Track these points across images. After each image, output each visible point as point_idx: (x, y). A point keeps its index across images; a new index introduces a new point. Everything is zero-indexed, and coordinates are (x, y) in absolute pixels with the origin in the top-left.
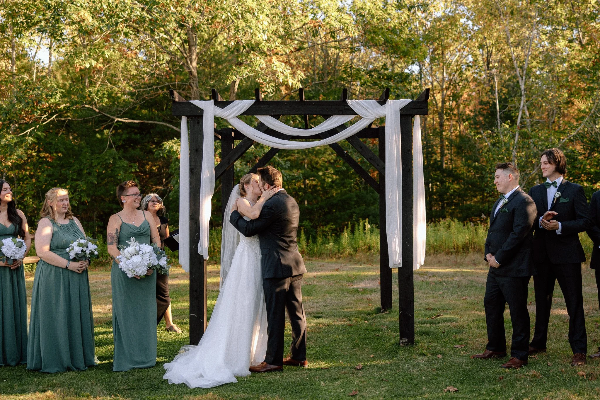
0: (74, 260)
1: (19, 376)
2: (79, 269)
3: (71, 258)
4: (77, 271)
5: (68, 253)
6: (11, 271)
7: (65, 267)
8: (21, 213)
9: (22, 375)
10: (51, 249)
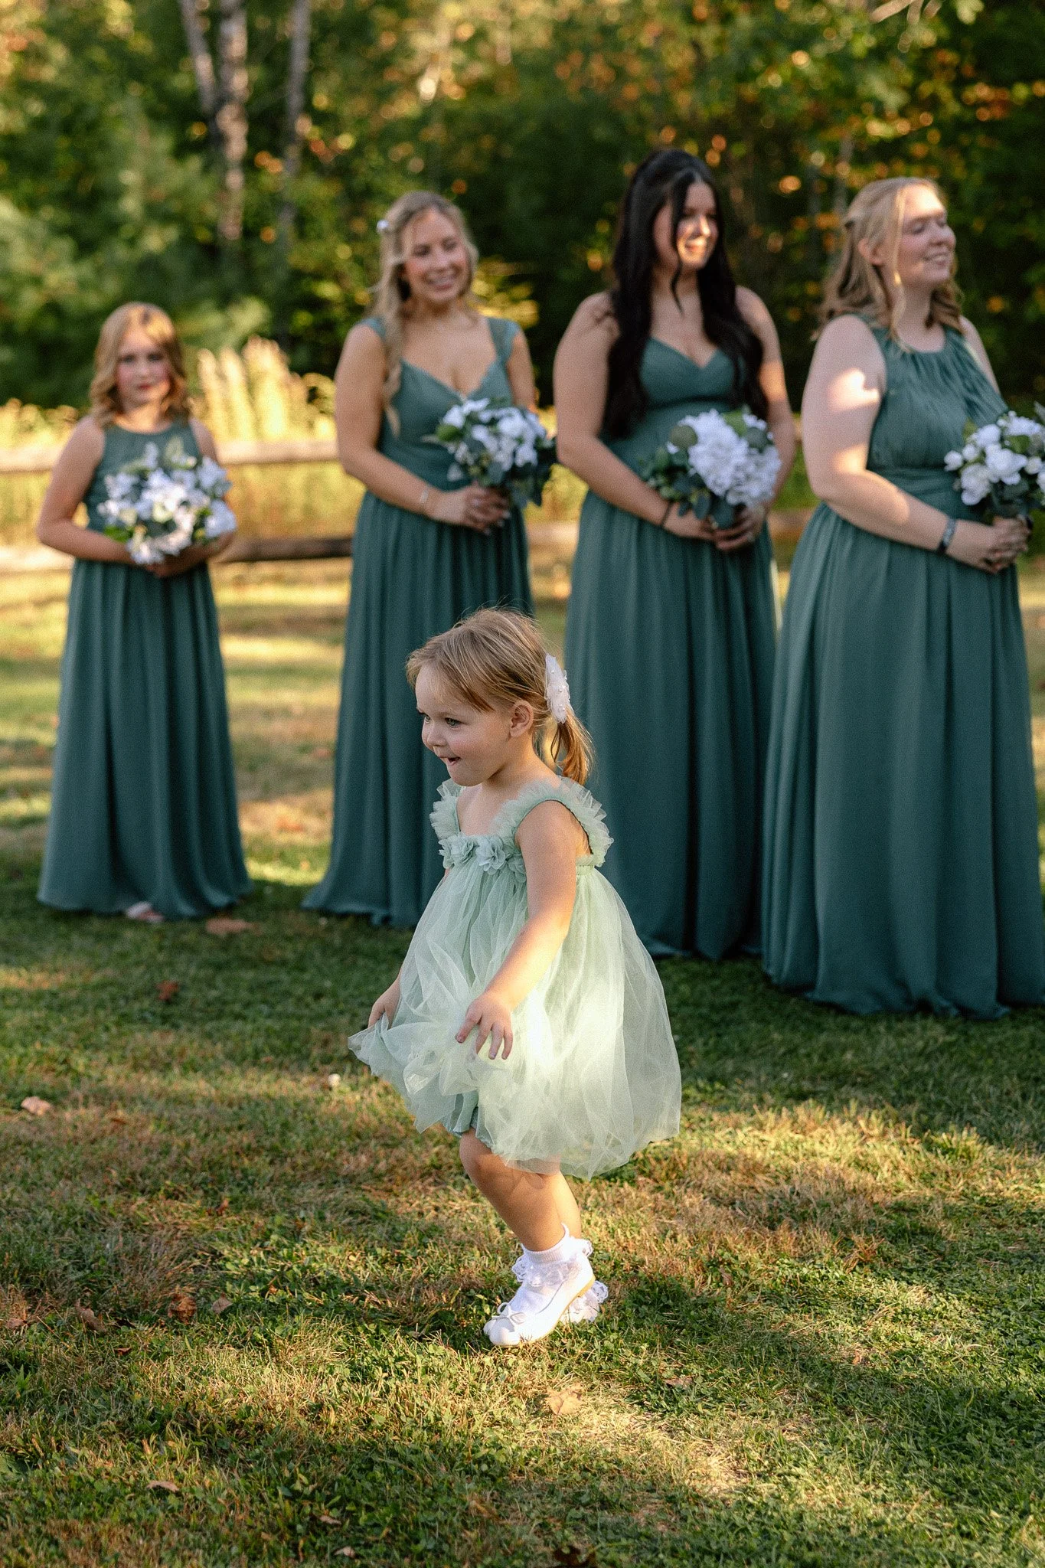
0: (983, 512)
1: (724, 1007)
2: (993, 557)
3: (968, 499)
4: (983, 565)
5: (956, 474)
6: (719, 556)
7: (934, 545)
8: (754, 309)
9: (734, 1006)
10: (871, 466)
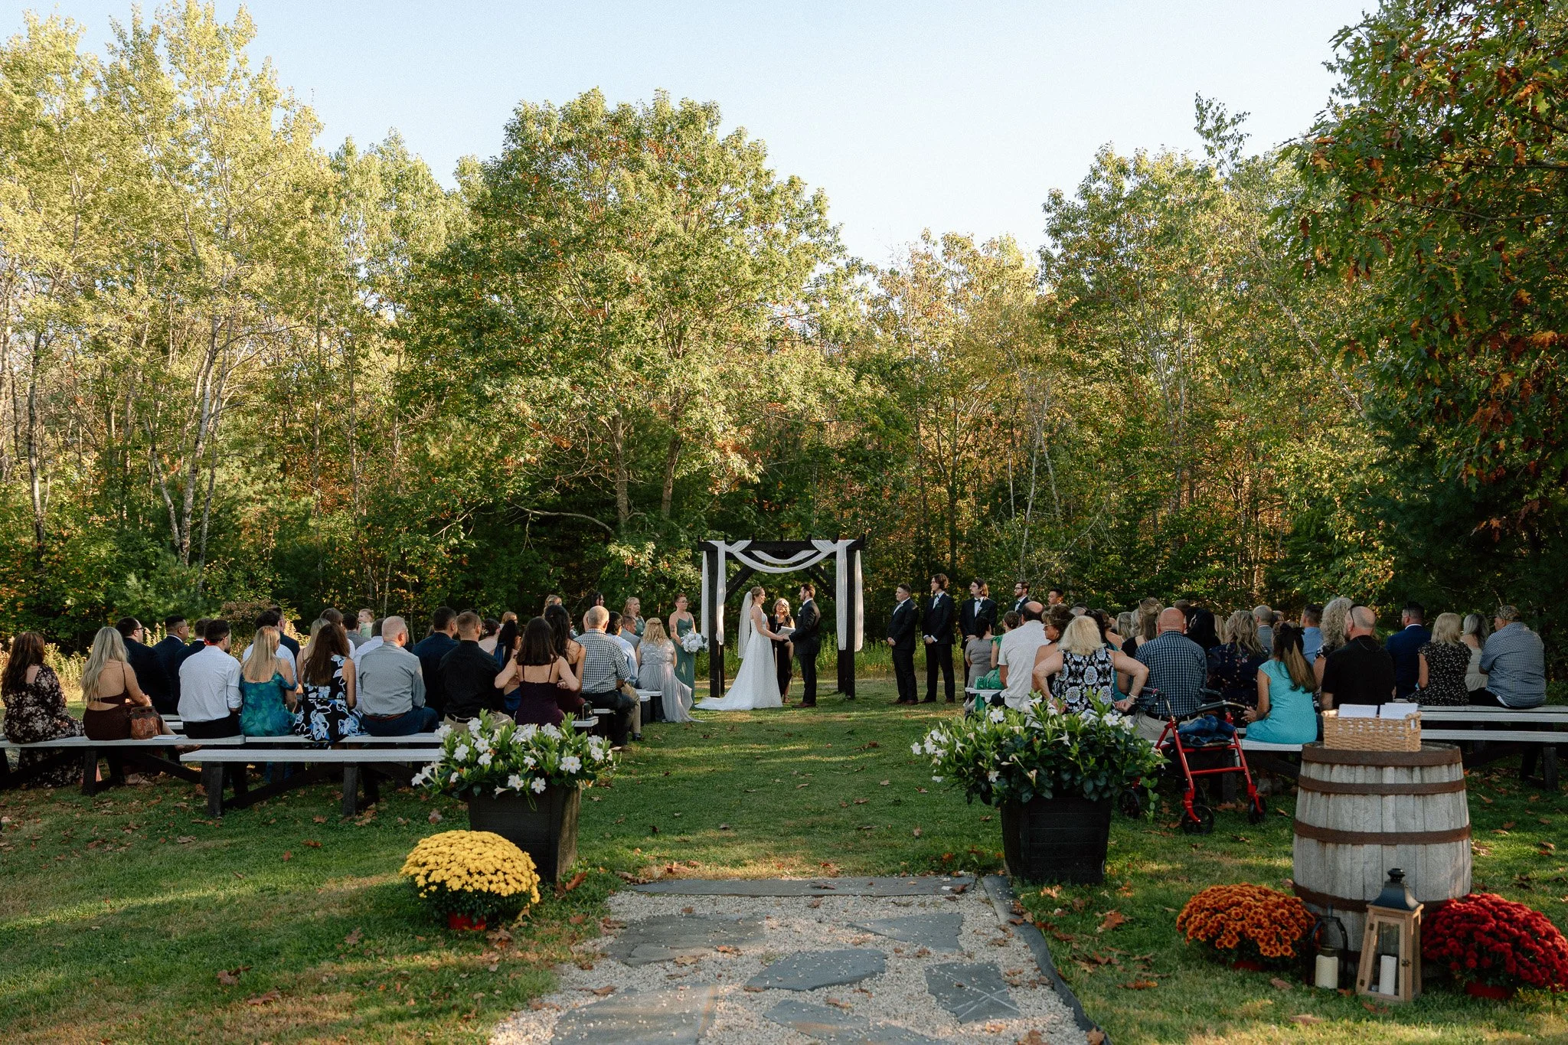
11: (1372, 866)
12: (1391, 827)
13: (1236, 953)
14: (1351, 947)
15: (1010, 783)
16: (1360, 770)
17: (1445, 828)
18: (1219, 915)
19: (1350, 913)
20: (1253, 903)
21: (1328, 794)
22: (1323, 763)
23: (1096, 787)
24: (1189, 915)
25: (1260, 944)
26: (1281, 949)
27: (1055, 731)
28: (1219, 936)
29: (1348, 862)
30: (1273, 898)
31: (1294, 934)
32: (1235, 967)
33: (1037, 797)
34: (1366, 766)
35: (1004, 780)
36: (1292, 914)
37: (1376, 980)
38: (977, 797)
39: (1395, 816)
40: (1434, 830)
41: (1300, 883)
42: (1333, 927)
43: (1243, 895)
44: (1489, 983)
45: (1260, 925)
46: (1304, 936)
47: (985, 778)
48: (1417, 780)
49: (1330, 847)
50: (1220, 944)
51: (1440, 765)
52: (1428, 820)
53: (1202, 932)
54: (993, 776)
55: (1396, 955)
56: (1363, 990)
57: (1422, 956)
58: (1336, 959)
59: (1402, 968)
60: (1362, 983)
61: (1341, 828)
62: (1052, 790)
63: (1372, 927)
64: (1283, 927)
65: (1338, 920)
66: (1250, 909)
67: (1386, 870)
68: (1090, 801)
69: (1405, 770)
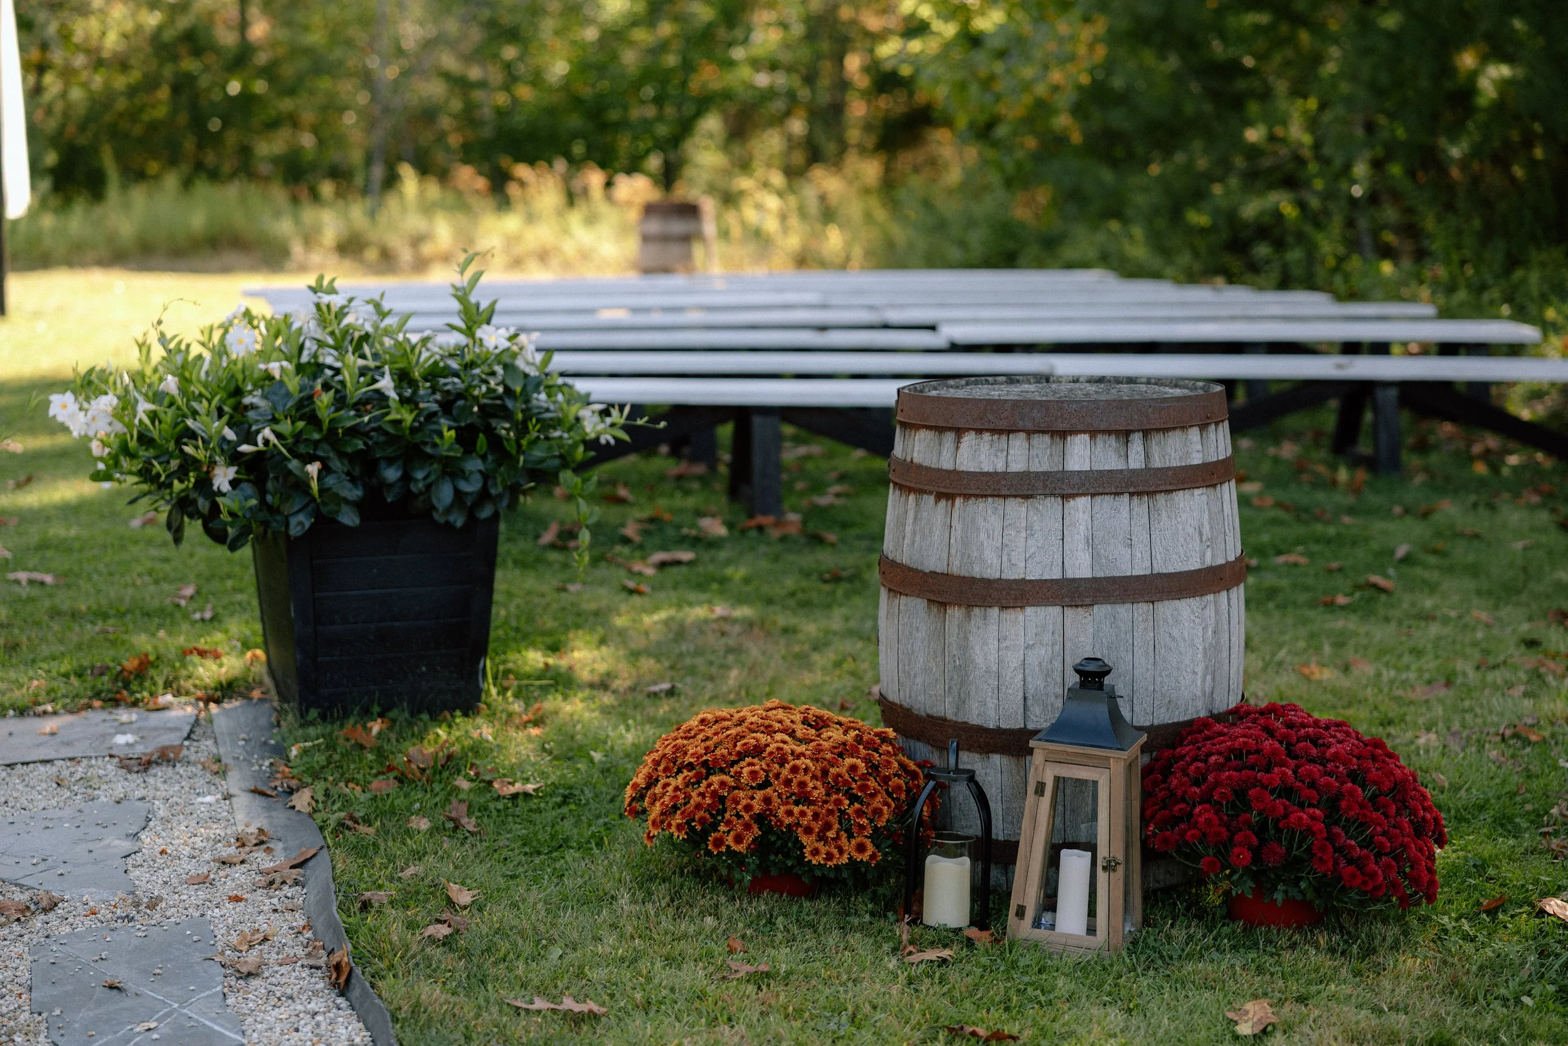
11: (1041, 653)
12: (1081, 567)
13: (753, 861)
14: (999, 832)
15: (262, 492)
16: (1018, 442)
17: (1194, 565)
18: (715, 779)
19: (996, 759)
20: (791, 746)
21: (950, 497)
22: (940, 430)
23: (458, 494)
24: (652, 782)
25: (804, 839)
26: (849, 846)
27: (363, 371)
28: (714, 827)
29: (993, 645)
30: (835, 734)
31: (878, 812)
32: (755, 890)
33: (324, 523)
34: (1029, 433)
35: (247, 488)
36: (874, 768)
37: (1050, 902)
38: (194, 529)
39: (1091, 542)
40: (1171, 569)
41: (893, 697)
42: (961, 791)
43: (769, 730)
44: (1279, 897)
45: (804, 798)
46: (902, 814)
47: (204, 484)
48: (1136, 461)
49: (955, 614)
50: (719, 842)
51: (1183, 428)
52: (1158, 550)
53: (678, 819)
54: (223, 477)
55: (1091, 847)
56: (1022, 929)
57: (1144, 844)
58: (966, 860)
59: (1102, 876)
60: (1021, 912)
61: (977, 572)
62: (358, 505)
63: (1040, 789)
64: (853, 799)
65: (971, 777)
66: (783, 762)
67: (1070, 662)
68: (448, 525)
69: (1112, 440)
